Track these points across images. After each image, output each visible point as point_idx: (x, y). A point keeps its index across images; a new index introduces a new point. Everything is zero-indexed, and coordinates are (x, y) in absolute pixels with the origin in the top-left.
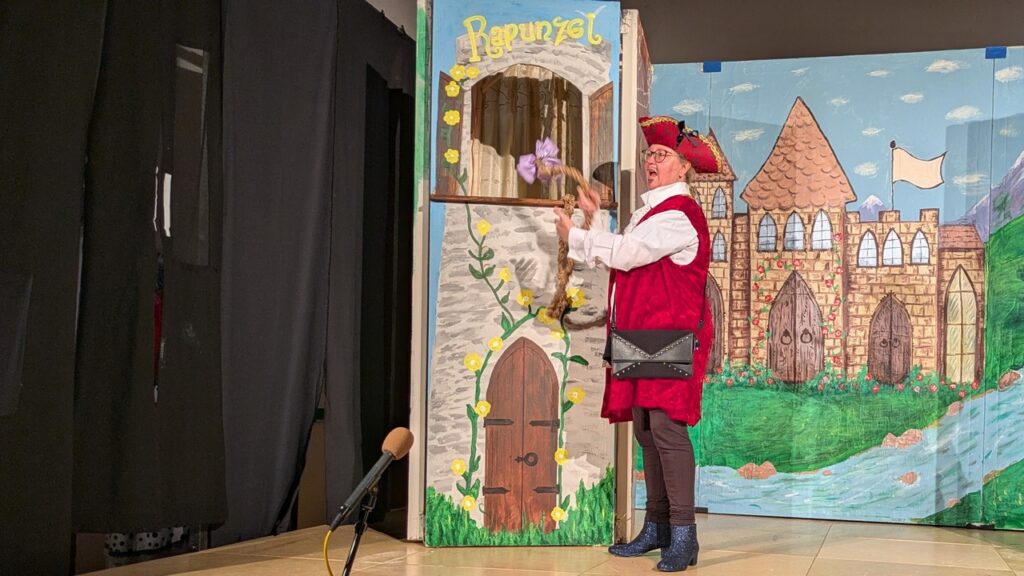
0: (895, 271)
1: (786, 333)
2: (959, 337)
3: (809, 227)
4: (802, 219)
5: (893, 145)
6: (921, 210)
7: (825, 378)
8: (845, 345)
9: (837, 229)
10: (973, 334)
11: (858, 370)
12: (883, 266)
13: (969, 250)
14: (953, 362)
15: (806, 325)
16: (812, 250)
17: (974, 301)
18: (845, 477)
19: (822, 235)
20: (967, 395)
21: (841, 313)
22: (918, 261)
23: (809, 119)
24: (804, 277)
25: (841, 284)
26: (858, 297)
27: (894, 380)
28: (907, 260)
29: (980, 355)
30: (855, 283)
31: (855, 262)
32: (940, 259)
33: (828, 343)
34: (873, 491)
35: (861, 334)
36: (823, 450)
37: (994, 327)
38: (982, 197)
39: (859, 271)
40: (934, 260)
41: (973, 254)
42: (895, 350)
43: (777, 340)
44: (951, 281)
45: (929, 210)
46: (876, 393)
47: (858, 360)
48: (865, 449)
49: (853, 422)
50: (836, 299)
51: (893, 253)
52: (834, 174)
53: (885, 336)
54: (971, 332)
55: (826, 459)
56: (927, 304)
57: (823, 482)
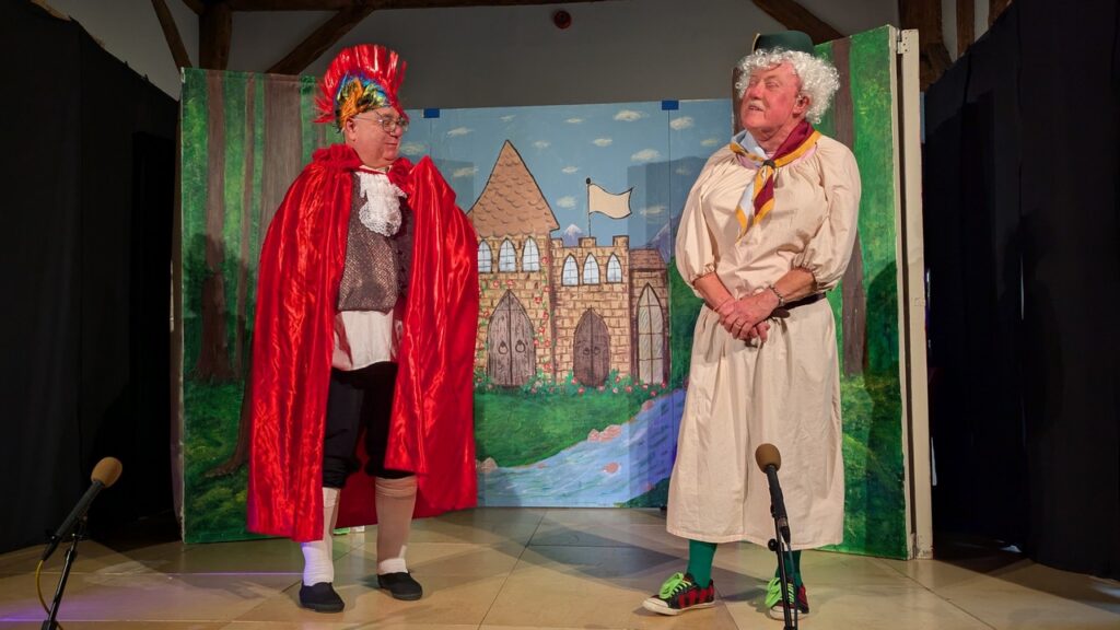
0: (594, 289)
1: (503, 344)
2: (649, 345)
3: (520, 252)
4: (513, 245)
5: (588, 181)
6: (614, 237)
7: (537, 383)
8: (554, 355)
9: (544, 254)
10: (661, 342)
11: (565, 375)
12: (584, 284)
13: (655, 270)
14: (644, 366)
15: (520, 337)
16: (522, 271)
17: (660, 315)
18: (557, 469)
19: (532, 259)
20: (657, 394)
21: (549, 325)
22: (612, 280)
23: (517, 159)
24: (517, 295)
25: (548, 301)
26: (564, 312)
27: (596, 383)
28: (603, 279)
29: (666, 360)
30: (561, 300)
31: (560, 282)
32: (631, 278)
33: (539, 352)
34: (583, 481)
35: (566, 343)
36: (538, 446)
37: (678, 335)
38: (663, 226)
39: (563, 289)
40: (626, 280)
41: (658, 273)
42: (596, 358)
43: (495, 350)
44: (640, 297)
45: (620, 236)
46: (581, 394)
47: (565, 366)
48: (573, 444)
49: (563, 420)
50: (545, 313)
51: (591, 274)
52: (540, 207)
53: (588, 345)
54: (658, 340)
55: (540, 454)
56: (621, 317)
57: (539, 474)
